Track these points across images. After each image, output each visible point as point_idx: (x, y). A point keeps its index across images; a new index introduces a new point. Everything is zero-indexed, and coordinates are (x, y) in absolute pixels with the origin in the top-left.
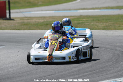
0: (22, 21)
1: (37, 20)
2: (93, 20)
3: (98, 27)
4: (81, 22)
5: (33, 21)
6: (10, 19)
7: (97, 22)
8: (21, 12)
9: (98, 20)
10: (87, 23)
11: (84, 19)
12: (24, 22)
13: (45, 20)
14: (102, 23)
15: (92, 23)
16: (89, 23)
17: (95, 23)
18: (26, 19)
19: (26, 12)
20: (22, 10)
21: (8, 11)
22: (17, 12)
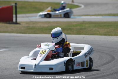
0: (27, 25)
1: (42, 25)
2: (95, 26)
3: (99, 32)
4: (84, 27)
5: (38, 25)
6: (16, 23)
7: (99, 28)
8: (28, 17)
9: (100, 26)
10: (89, 29)
11: (87, 25)
12: (29, 26)
13: (50, 25)
14: (103, 29)
15: (94, 29)
16: (91, 29)
17: (97, 29)
18: (32, 23)
19: (32, 17)
20: (28, 15)
21: (14, 16)
22: (23, 17)
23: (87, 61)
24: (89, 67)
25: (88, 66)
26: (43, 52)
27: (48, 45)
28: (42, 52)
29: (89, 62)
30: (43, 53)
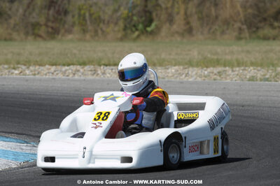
23: (216, 139)
24: (220, 154)
25: (218, 152)
26: (102, 116)
27: (114, 99)
28: (99, 117)
29: (220, 141)
30: (103, 119)
